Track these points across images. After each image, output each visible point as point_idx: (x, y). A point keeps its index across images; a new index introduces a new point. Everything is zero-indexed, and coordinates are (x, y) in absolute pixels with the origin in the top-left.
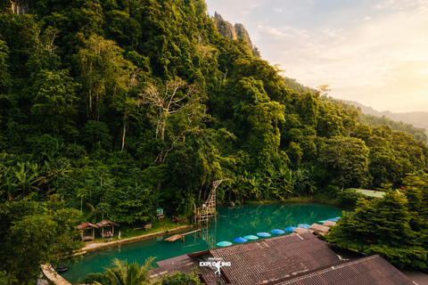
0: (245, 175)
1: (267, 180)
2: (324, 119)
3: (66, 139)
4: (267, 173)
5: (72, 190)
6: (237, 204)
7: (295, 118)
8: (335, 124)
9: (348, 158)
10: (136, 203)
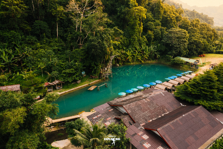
0: (124, 49)
1: (135, 52)
2: (166, 16)
3: (24, 33)
4: (135, 48)
5: (35, 63)
6: (120, 65)
7: (150, 15)
8: (172, 20)
9: (178, 41)
10: (72, 71)
